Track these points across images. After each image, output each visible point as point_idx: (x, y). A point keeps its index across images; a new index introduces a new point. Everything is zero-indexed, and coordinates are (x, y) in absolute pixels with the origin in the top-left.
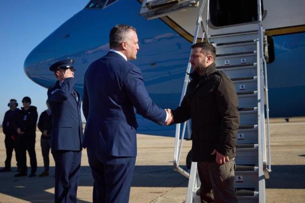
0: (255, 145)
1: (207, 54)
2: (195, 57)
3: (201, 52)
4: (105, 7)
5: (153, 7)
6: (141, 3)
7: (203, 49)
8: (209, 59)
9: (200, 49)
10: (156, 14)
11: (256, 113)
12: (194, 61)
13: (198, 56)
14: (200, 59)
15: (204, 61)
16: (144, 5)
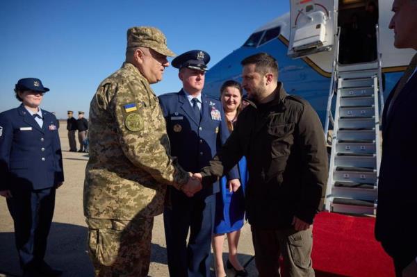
0: (374, 155)
1: (265, 72)
2: (249, 78)
3: (256, 71)
4: (258, 46)
5: (298, 51)
6: (288, 47)
7: (258, 65)
8: (269, 79)
9: (253, 66)
10: (299, 56)
11: (374, 132)
12: (247, 85)
13: (252, 78)
14: (257, 82)
15: (262, 83)
16: (290, 49)
